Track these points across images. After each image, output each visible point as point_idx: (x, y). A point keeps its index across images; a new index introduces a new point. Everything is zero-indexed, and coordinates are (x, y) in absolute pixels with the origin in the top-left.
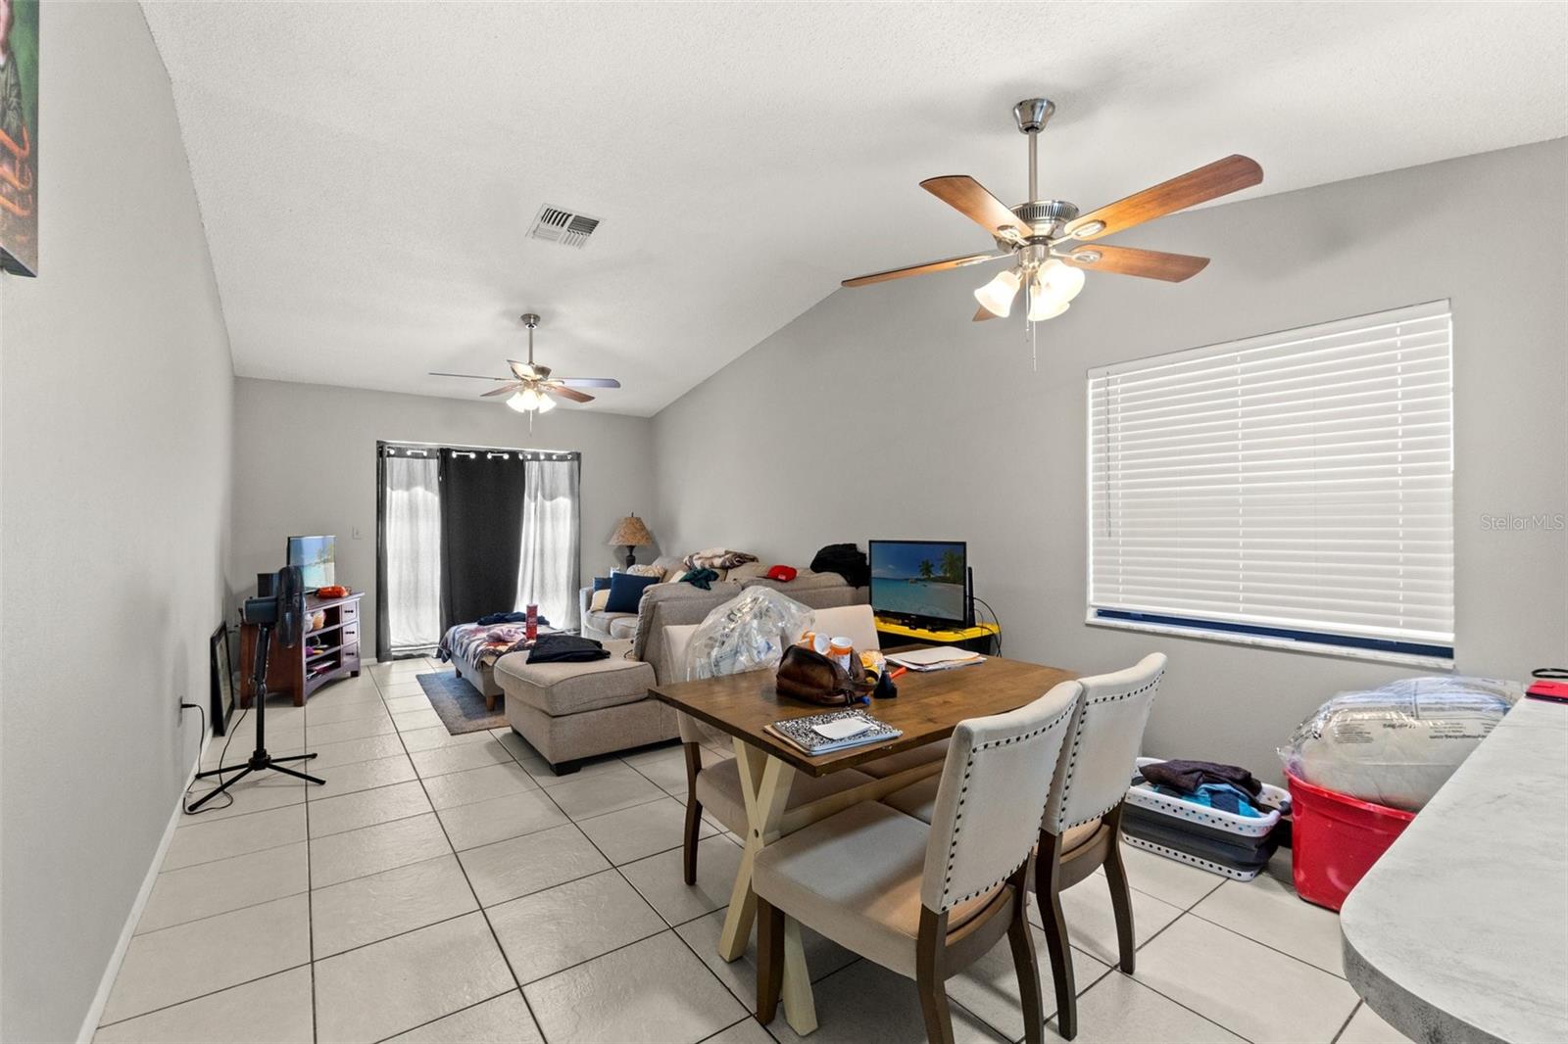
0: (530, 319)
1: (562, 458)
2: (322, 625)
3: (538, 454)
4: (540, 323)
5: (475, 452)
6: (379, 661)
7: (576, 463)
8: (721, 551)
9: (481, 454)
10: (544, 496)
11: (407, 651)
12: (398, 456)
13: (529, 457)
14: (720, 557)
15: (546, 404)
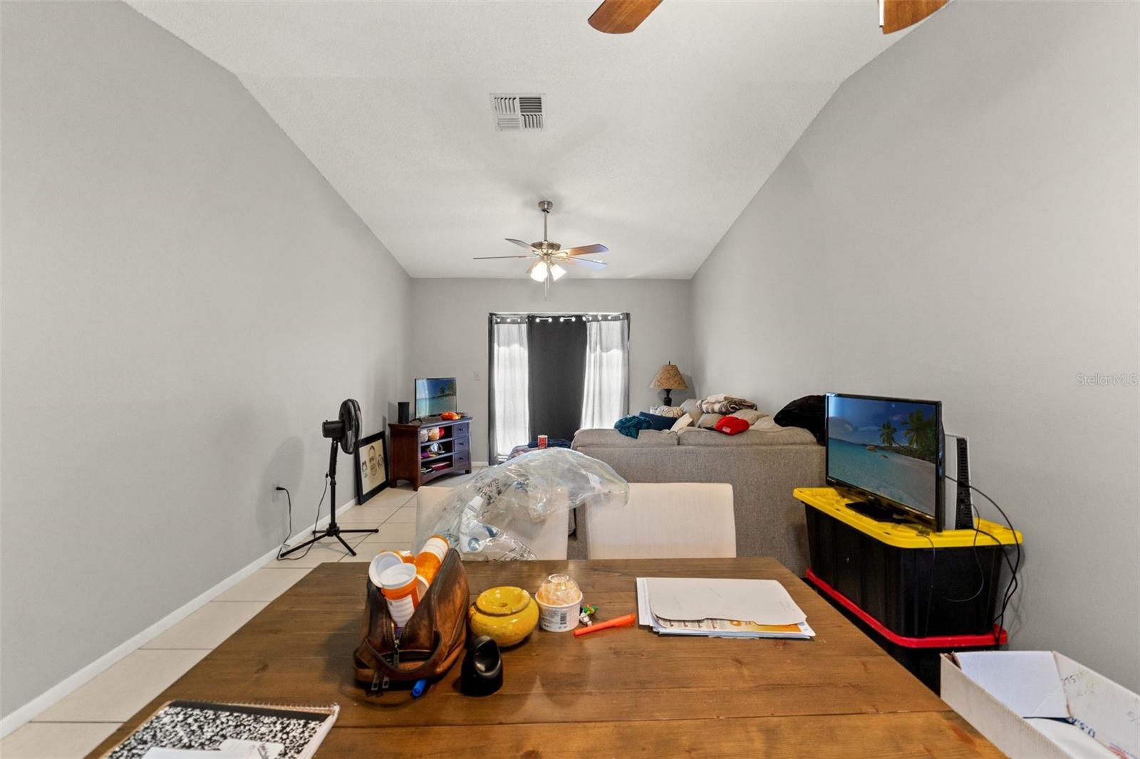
0: (544, 206)
1: (615, 319)
2: (438, 438)
3: (597, 316)
4: (552, 208)
5: (552, 317)
6: (490, 464)
7: (626, 321)
8: (721, 397)
9: (556, 319)
10: (601, 348)
12: (503, 323)
13: (590, 319)
14: (720, 402)
15: (557, 272)
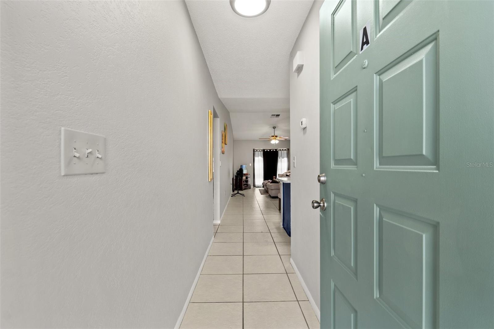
0: (274, 128)
1: (285, 150)
2: (245, 179)
3: (281, 149)
4: (276, 128)
5: (269, 150)
6: (254, 187)
7: (288, 151)
9: (270, 150)
10: (282, 158)
11: (258, 186)
12: (257, 151)
13: (279, 150)
15: (277, 142)
